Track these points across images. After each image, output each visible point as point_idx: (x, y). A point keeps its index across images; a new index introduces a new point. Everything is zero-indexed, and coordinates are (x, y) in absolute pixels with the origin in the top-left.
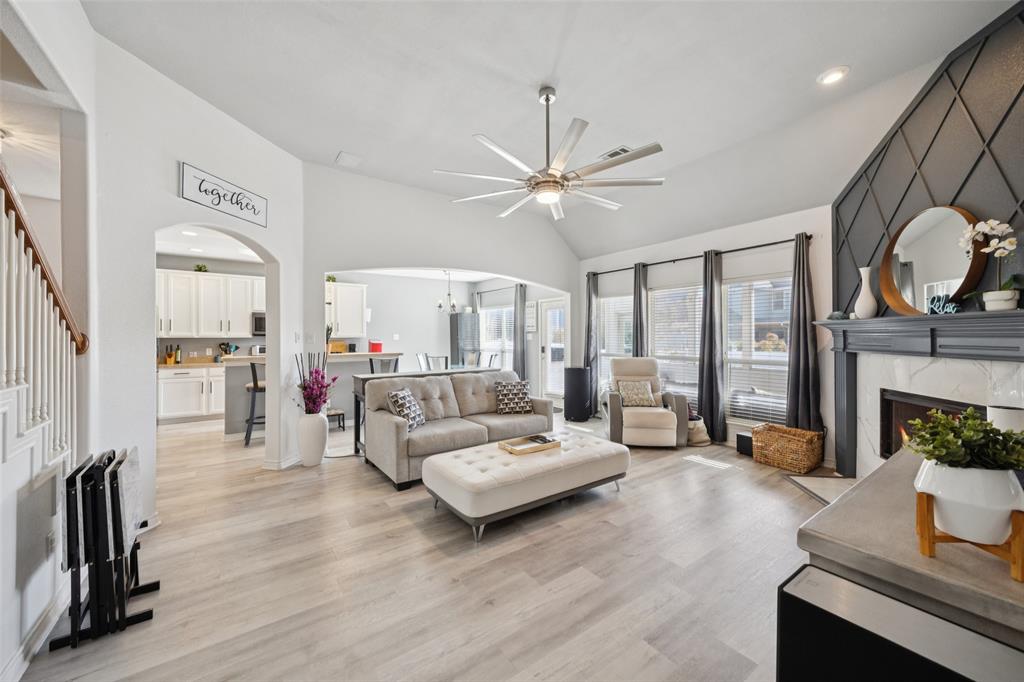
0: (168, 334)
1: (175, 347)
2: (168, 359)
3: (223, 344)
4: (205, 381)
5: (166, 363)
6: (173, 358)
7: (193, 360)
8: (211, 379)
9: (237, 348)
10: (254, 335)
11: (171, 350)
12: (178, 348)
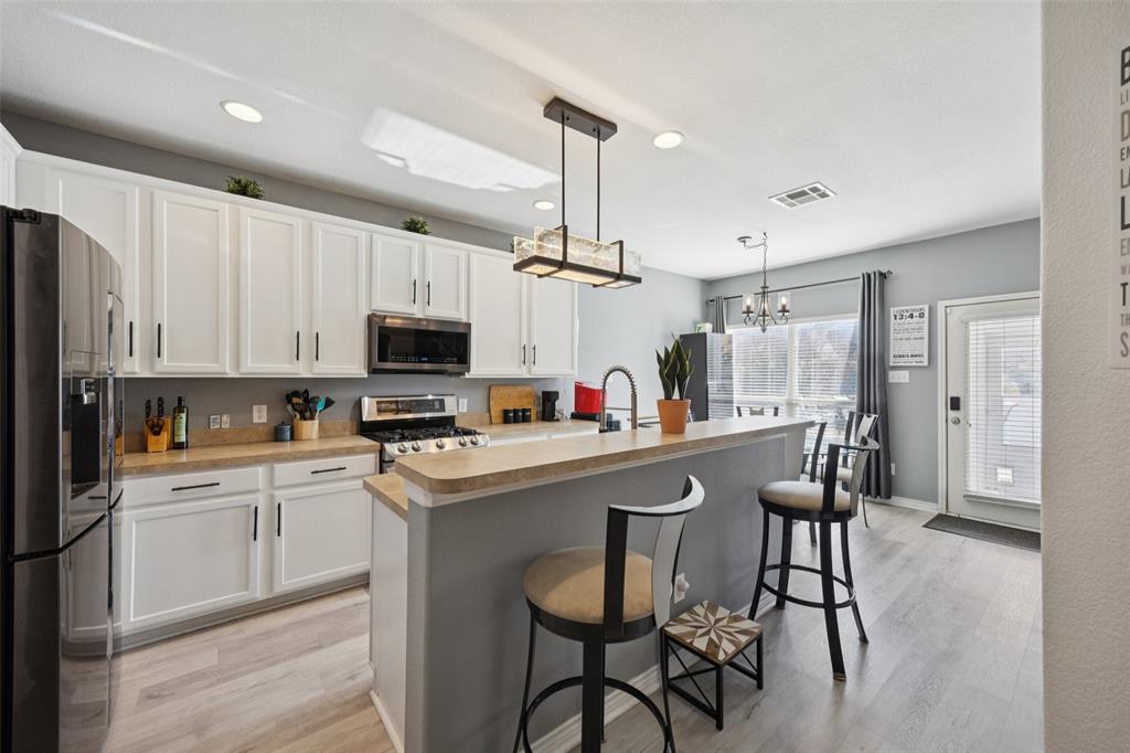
0: (152, 367)
1: (170, 404)
2: (151, 439)
3: (296, 394)
4: (261, 501)
5: (144, 449)
6: (165, 437)
7: (220, 440)
8: (280, 495)
9: (329, 403)
10: (373, 371)
11: (161, 412)
12: (180, 408)
